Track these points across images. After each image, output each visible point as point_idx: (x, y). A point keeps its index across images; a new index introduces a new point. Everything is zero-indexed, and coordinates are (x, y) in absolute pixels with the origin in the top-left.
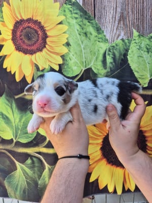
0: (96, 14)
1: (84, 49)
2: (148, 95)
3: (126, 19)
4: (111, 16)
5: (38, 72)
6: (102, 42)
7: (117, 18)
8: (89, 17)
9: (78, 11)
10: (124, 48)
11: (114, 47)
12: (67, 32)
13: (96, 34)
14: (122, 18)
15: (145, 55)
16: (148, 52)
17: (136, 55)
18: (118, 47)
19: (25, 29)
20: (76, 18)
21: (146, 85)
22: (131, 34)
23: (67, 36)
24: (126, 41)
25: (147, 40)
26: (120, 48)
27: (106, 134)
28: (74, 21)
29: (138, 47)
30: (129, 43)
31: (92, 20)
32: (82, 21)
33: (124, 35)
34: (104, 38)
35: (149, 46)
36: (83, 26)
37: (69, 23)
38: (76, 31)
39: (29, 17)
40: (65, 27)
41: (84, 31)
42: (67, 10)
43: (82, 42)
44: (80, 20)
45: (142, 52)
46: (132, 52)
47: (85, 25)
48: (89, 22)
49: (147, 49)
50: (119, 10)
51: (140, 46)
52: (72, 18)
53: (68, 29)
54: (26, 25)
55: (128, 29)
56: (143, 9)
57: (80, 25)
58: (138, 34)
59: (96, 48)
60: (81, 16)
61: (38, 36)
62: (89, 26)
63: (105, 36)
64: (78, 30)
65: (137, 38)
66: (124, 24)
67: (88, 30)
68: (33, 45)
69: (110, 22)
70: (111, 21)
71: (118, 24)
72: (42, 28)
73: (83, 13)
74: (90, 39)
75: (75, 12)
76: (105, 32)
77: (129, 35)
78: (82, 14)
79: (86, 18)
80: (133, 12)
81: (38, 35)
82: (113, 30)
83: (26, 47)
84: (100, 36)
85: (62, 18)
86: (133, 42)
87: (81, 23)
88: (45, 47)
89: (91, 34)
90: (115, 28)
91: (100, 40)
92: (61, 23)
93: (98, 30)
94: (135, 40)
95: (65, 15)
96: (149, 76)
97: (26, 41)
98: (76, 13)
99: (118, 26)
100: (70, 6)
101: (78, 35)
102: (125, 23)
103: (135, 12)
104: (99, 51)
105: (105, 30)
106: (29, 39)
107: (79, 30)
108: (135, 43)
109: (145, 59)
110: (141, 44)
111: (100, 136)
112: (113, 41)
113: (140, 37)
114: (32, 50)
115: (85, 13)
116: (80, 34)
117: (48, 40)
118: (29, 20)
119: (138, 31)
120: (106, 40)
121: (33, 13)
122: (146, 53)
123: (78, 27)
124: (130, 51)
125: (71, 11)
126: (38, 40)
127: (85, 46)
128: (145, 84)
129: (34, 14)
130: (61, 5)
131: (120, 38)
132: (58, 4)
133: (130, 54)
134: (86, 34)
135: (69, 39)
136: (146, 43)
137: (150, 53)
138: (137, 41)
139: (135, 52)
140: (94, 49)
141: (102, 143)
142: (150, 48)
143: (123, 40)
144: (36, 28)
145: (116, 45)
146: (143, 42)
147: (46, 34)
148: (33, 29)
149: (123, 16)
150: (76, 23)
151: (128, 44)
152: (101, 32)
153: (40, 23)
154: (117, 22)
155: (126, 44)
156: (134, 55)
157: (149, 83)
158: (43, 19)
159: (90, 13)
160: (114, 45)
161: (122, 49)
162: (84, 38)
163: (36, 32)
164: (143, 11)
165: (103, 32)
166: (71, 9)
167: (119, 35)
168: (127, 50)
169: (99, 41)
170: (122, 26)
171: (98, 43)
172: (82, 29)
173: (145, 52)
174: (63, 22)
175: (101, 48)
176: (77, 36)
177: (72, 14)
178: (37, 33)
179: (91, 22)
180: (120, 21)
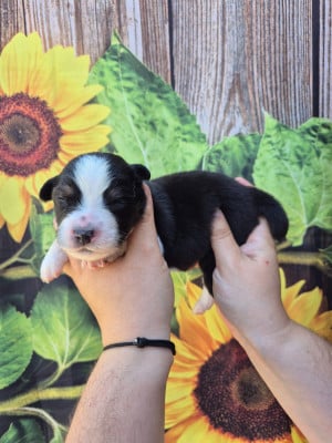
0: (177, 78)
1: (149, 157)
2: (304, 267)
3: (246, 87)
4: (211, 83)
5: (40, 216)
6: (192, 141)
7: (226, 87)
8: (160, 85)
9: (133, 75)
10: (244, 156)
11: (219, 152)
12: (109, 122)
13: (178, 124)
14: (238, 86)
15: (294, 170)
16: (301, 164)
17: (273, 172)
18: (229, 154)
19: (10, 117)
20: (129, 90)
21: (299, 243)
22: (260, 122)
23: (107, 129)
24: (249, 139)
25: (298, 138)
26: (234, 155)
27: (206, 358)
28: (125, 96)
29: (277, 153)
30: (255, 143)
31: (166, 92)
32: (143, 97)
33: (244, 124)
34: (196, 132)
35: (302, 150)
36: (145, 107)
37: (112, 100)
38: (130, 119)
39: (18, 91)
40: (102, 110)
41: (149, 118)
42: (107, 72)
43: (144, 144)
44: (139, 93)
45: (287, 164)
46: (264, 164)
47: (150, 104)
48: (160, 97)
49: (298, 157)
50: (229, 68)
51: (280, 151)
52: (119, 89)
53: (110, 116)
54: (13, 108)
55: (253, 112)
56: (285, 65)
57: (138, 106)
58: (275, 122)
59: (179, 155)
60: (140, 84)
61: (40, 135)
62: (158, 106)
63: (198, 127)
64: (133, 117)
65: (274, 132)
66: (241, 100)
67: (157, 115)
68: (29, 154)
69: (208, 97)
70: (212, 93)
71: (229, 99)
72: (49, 115)
73: (145, 77)
74: (162, 136)
75: (126, 75)
76: (198, 118)
77: (255, 124)
78: (142, 79)
79: (152, 90)
80: (262, 73)
81: (41, 130)
82: (218, 112)
83: (10, 159)
84: (187, 128)
85: (96, 90)
86: (264, 141)
87: (140, 101)
88: (56, 157)
89: (165, 124)
90: (222, 109)
91: (187, 137)
92: (93, 101)
93: (183, 114)
94: (269, 136)
95: (103, 83)
96: (304, 220)
97: (12, 146)
98: (129, 79)
99: (227, 106)
100: (115, 63)
101: (134, 129)
102: (245, 98)
103: (268, 74)
104: (185, 161)
105: (199, 113)
106: (19, 140)
107: (137, 116)
108: (270, 143)
109: (295, 181)
110: (283, 145)
111: (191, 362)
112: (219, 139)
113: (280, 130)
114: (26, 167)
115: (150, 77)
116: (138, 127)
117: (63, 141)
118: (19, 98)
119: (276, 115)
120: (201, 138)
121: (28, 81)
122: (296, 167)
123: (133, 110)
124: (258, 163)
125: (116, 74)
126: (39, 143)
127: (153, 151)
128: (296, 238)
129: (31, 84)
130: (94, 61)
131: (234, 131)
132: (86, 59)
133: (259, 170)
134: (152, 124)
135: (114, 137)
136: (295, 144)
137: (305, 166)
138: (274, 140)
139: (269, 164)
140: (174, 158)
141: (196, 379)
142: (305, 156)
143: (240, 136)
144: (35, 114)
145: (226, 148)
146: (288, 142)
147: (58, 128)
148: (28, 117)
149: (239, 82)
150: (129, 100)
151: (253, 146)
152: (189, 117)
153: (44, 103)
154: (224, 96)
155: (247, 146)
156: (267, 171)
157: (305, 237)
158: (52, 95)
159: (162, 77)
160: (220, 147)
161: (239, 157)
162: (147, 133)
163: (36, 124)
164: (285, 71)
165: (194, 118)
166: (116, 69)
167: (231, 126)
168: (251, 160)
169: (185, 140)
170: (238, 104)
171: (181, 143)
172: (144, 113)
173: (292, 163)
174: (99, 100)
175: (190, 154)
176: (131, 130)
177: (118, 80)
178: (37, 127)
179: (165, 96)
180: (232, 92)
